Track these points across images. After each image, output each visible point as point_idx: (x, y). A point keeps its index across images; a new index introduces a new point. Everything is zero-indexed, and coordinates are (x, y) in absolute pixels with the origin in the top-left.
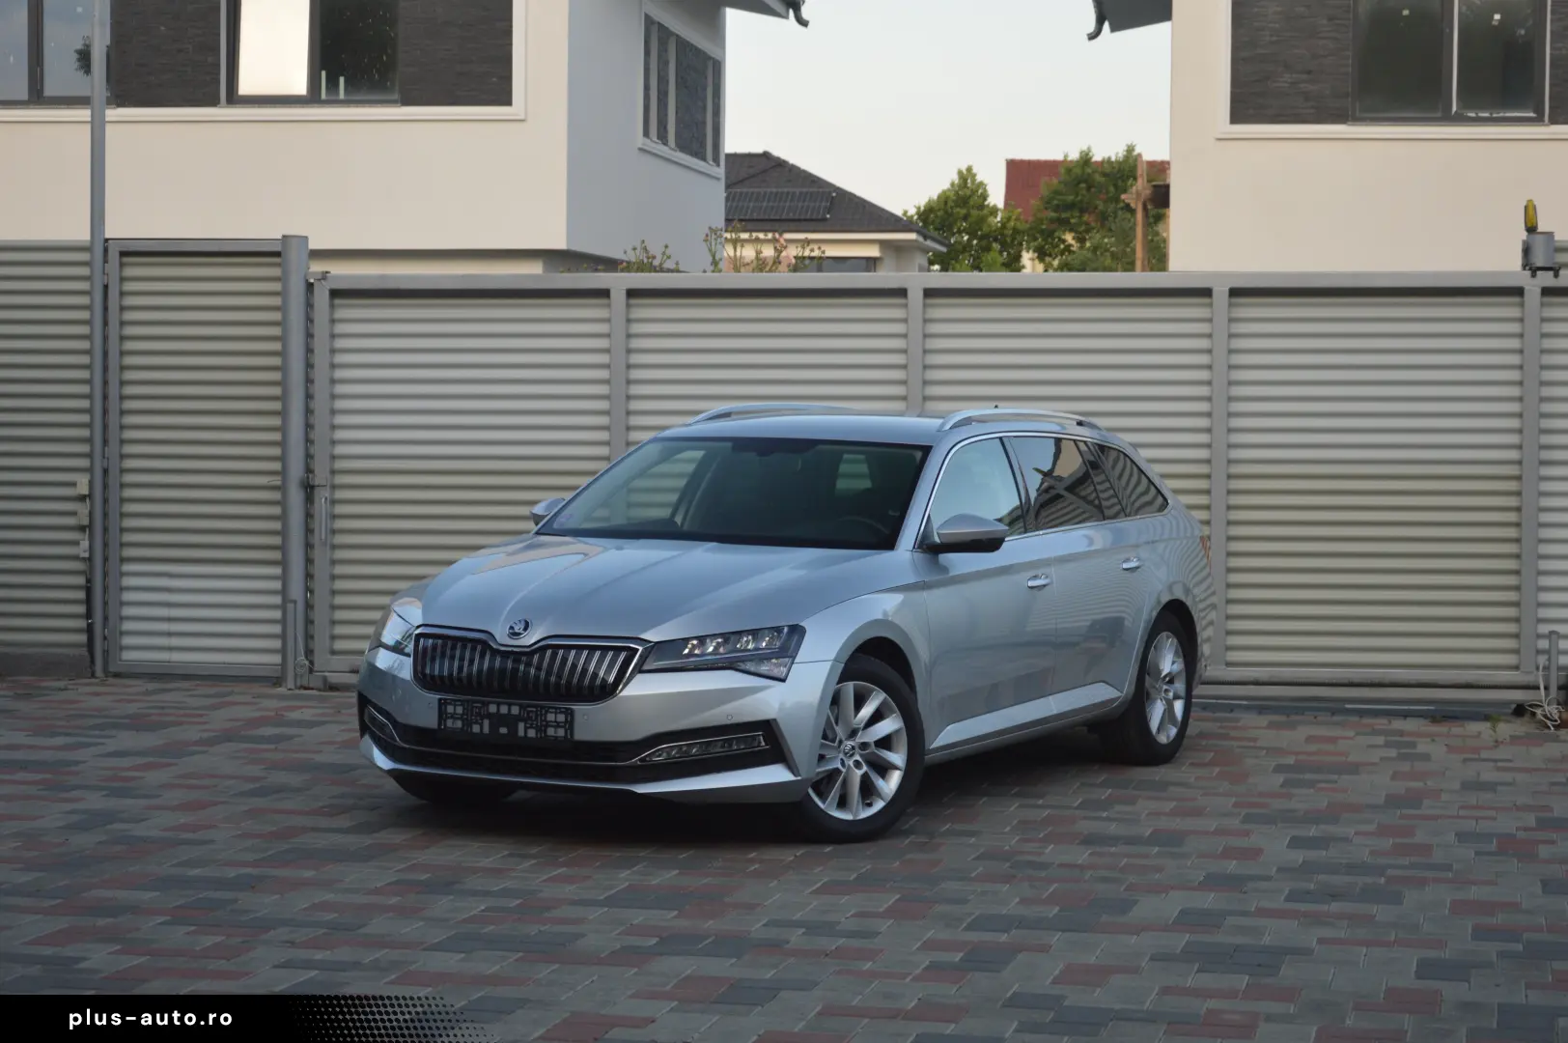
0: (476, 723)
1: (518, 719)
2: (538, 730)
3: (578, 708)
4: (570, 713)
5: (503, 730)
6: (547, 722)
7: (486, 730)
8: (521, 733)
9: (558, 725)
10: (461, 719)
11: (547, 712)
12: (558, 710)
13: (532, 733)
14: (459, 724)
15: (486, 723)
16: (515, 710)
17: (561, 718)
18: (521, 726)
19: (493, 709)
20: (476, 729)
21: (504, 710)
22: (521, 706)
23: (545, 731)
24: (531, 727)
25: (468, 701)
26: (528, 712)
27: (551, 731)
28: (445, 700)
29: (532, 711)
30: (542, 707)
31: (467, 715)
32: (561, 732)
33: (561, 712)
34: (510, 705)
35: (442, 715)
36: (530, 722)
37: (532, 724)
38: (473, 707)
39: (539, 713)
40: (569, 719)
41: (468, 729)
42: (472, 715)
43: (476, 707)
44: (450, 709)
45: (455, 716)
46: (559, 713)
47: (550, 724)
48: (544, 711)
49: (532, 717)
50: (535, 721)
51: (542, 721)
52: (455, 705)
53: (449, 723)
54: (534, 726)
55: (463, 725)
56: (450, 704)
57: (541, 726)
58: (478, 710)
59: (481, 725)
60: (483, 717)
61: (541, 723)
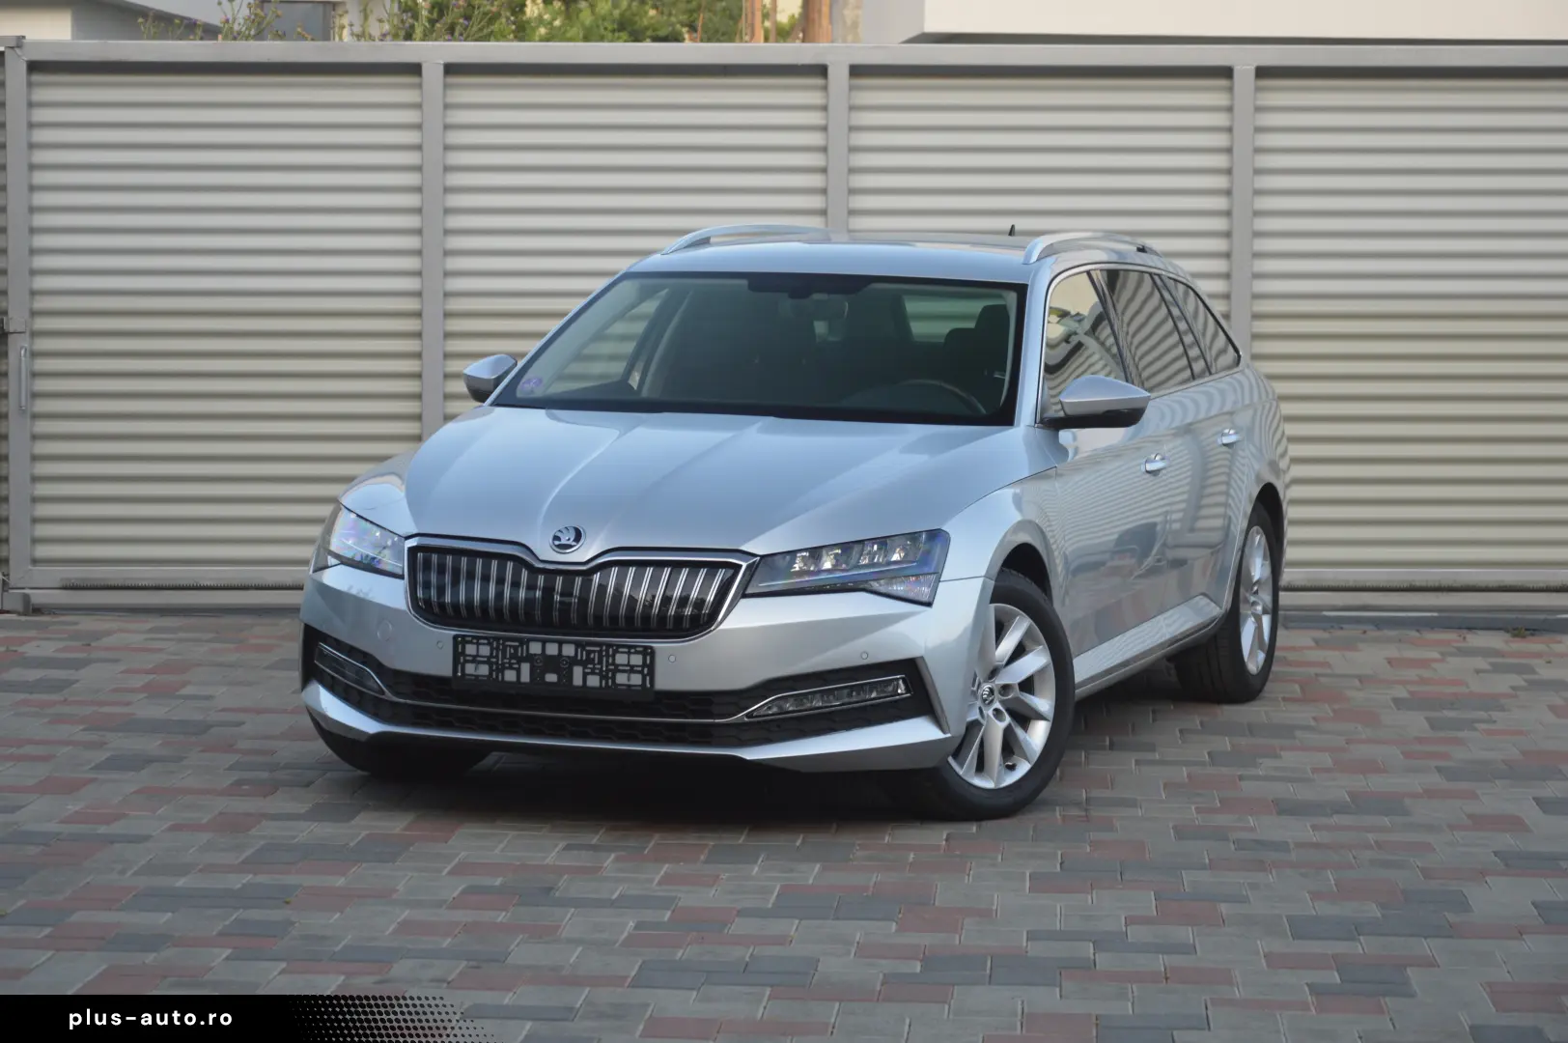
0: (511, 668)
1: (573, 661)
2: (603, 677)
3: (660, 646)
4: (649, 653)
5: (551, 678)
6: (617, 666)
7: (525, 677)
8: (577, 681)
9: (632, 670)
10: (488, 662)
11: (616, 652)
12: (631, 650)
13: (594, 681)
14: (484, 670)
15: (526, 668)
16: (569, 650)
17: (637, 660)
18: (578, 671)
19: (535, 648)
20: (510, 676)
21: (552, 649)
22: (578, 645)
23: (614, 678)
24: (593, 673)
25: (497, 639)
26: (589, 653)
27: (621, 679)
28: (463, 637)
29: (594, 652)
30: (609, 645)
31: (497, 657)
32: (636, 679)
33: (637, 652)
34: (561, 643)
35: (458, 657)
36: (590, 666)
37: (593, 669)
38: (505, 647)
39: (604, 653)
40: (648, 662)
41: (497, 677)
42: (504, 657)
43: (510, 646)
44: (470, 649)
45: (479, 659)
46: (634, 653)
47: (621, 668)
48: (611, 650)
49: (593, 659)
50: (598, 664)
51: (608, 664)
52: (478, 644)
53: (470, 669)
54: (597, 671)
55: (491, 671)
56: (471, 642)
57: (608, 671)
58: (512, 651)
59: (518, 671)
60: (520, 660)
61: (607, 666)
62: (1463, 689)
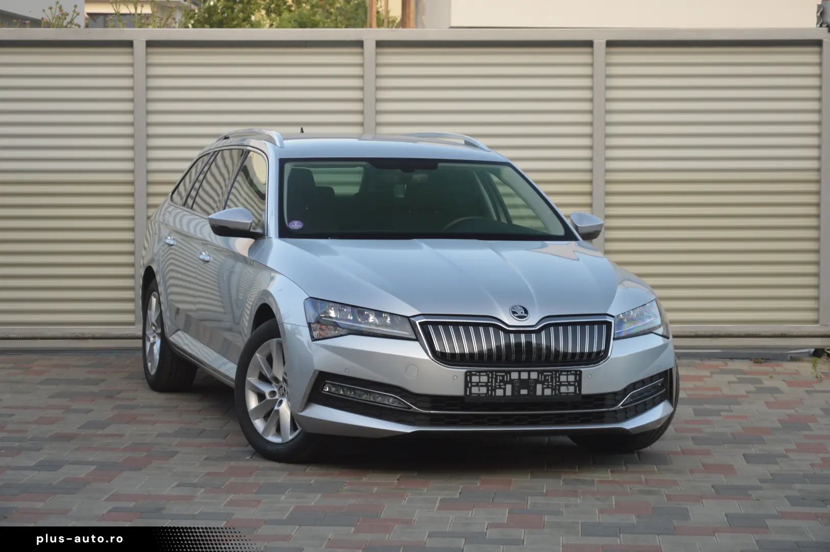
0: (500, 388)
1: (537, 381)
2: (553, 389)
3: (584, 369)
4: (579, 374)
5: (524, 392)
6: (561, 382)
7: (509, 392)
8: (539, 392)
9: (569, 384)
10: (486, 385)
11: (560, 374)
12: (568, 373)
13: (548, 392)
14: (484, 390)
15: (509, 388)
16: (534, 376)
17: (571, 378)
18: (539, 387)
19: (515, 376)
20: (499, 392)
21: (524, 376)
22: (539, 372)
23: (559, 390)
24: (548, 387)
25: (492, 372)
26: (545, 376)
27: (563, 389)
28: (470, 372)
29: (548, 375)
30: (556, 371)
31: (492, 382)
32: (571, 389)
33: (571, 374)
34: (529, 372)
35: (468, 383)
36: (546, 384)
37: (548, 385)
38: (497, 376)
39: (554, 376)
40: (578, 379)
41: (492, 393)
42: (496, 382)
43: (500, 376)
44: (475, 379)
45: (480, 384)
46: (570, 375)
47: (563, 383)
48: (557, 374)
49: (548, 380)
50: (551, 382)
51: (556, 382)
52: (480, 376)
53: (475, 390)
54: (550, 386)
55: (488, 390)
56: (475, 375)
57: (556, 385)
58: (501, 378)
59: (505, 390)
60: (506, 383)
61: (555, 383)
62: (719, 393)
